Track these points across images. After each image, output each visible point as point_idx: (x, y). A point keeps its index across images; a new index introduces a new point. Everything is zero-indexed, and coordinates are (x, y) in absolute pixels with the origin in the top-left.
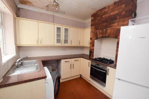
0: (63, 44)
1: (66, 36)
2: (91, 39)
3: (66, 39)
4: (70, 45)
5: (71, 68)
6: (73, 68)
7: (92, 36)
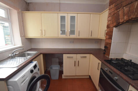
0: (68, 36)
1: (72, 26)
2: (108, 27)
3: (73, 29)
4: (78, 37)
5: (75, 66)
6: (78, 66)
7: (110, 22)
